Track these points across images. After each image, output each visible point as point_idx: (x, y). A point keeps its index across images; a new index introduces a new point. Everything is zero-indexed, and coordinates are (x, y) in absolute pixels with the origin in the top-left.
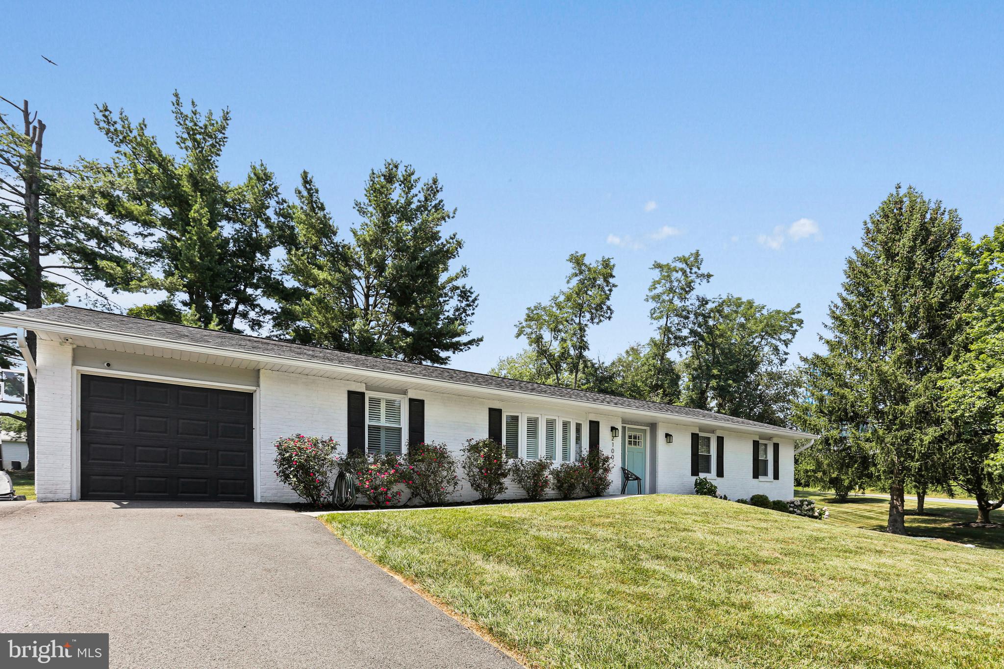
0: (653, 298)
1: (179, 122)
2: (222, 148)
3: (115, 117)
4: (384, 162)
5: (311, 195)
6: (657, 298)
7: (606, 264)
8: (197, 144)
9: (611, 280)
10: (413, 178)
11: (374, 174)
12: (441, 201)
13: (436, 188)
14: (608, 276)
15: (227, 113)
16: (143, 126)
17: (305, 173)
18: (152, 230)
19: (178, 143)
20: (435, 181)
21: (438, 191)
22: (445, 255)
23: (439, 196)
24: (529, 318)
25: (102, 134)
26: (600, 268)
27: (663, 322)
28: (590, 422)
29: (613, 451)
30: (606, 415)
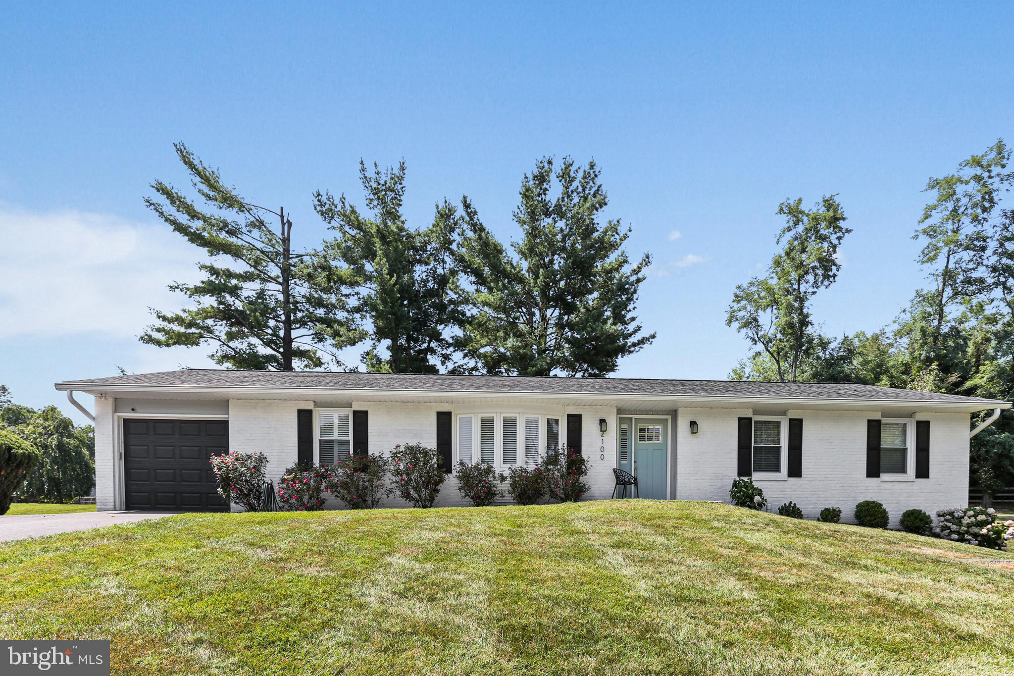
0: (925, 232)
1: (366, 186)
2: (402, 198)
3: (324, 199)
4: (535, 162)
5: (472, 219)
6: (931, 232)
7: (829, 204)
8: (383, 202)
9: (841, 224)
10: (573, 168)
11: (527, 178)
12: (600, 186)
13: (594, 172)
14: (834, 221)
15: (403, 163)
16: (343, 200)
17: (465, 198)
18: (357, 289)
19: (367, 205)
20: (592, 166)
21: (596, 176)
22: (604, 247)
23: (598, 181)
24: (738, 299)
25: (319, 216)
26: (821, 212)
27: (940, 265)
28: (570, 416)
29: (602, 449)
30: (592, 405)
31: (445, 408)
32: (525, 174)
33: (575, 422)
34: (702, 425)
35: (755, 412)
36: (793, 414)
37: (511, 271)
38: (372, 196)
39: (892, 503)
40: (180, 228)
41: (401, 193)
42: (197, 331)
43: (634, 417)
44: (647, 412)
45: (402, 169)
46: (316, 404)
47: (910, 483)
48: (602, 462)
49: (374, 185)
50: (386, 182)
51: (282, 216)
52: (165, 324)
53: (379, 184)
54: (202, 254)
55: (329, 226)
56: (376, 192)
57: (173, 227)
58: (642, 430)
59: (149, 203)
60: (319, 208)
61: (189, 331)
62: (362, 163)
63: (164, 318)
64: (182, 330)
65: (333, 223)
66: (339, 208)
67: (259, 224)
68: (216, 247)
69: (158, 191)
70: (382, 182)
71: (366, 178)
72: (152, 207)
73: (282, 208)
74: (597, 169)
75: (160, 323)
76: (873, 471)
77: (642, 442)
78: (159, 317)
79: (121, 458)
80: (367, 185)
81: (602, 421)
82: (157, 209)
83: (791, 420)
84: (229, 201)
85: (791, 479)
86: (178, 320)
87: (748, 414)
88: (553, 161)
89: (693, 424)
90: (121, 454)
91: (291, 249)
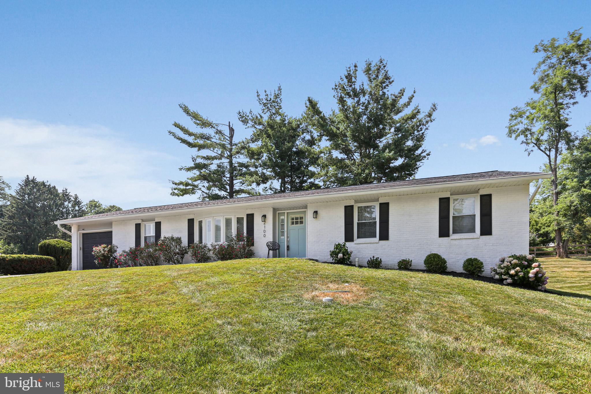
2: (281, 104)
5: (314, 108)
15: (280, 87)
25: (242, 123)
28: (248, 215)
29: (265, 231)
30: (259, 208)
31: (191, 217)
32: (341, 77)
33: (250, 217)
34: (321, 213)
35: (356, 201)
36: (382, 200)
37: (336, 132)
38: (264, 108)
39: (461, 254)
40: (184, 141)
41: (280, 102)
42: (191, 187)
43: (286, 212)
44: (293, 208)
45: (280, 89)
46: (143, 221)
47: (476, 240)
48: (264, 238)
49: (265, 101)
50: (271, 99)
51: (229, 126)
52: (176, 186)
53: (268, 100)
54: (194, 151)
55: (247, 127)
56: (265, 105)
57: (180, 141)
58: (293, 219)
59: (170, 132)
60: (241, 119)
61: (188, 188)
62: (257, 92)
63: (176, 184)
64: (184, 187)
65: (248, 125)
66: (250, 117)
67: (219, 132)
68: (201, 147)
69: (176, 126)
70: (269, 99)
71: (260, 99)
72: (172, 134)
73: (229, 122)
74: (384, 62)
75: (175, 186)
76: (444, 232)
77: (293, 226)
78: (173, 184)
79: (80, 249)
80: (261, 103)
81: (264, 216)
82: (174, 135)
83: (381, 204)
84: (205, 124)
85: (381, 242)
86: (181, 183)
87: (351, 203)
88: (357, 65)
89: (316, 212)
90: (80, 248)
91: (233, 141)
